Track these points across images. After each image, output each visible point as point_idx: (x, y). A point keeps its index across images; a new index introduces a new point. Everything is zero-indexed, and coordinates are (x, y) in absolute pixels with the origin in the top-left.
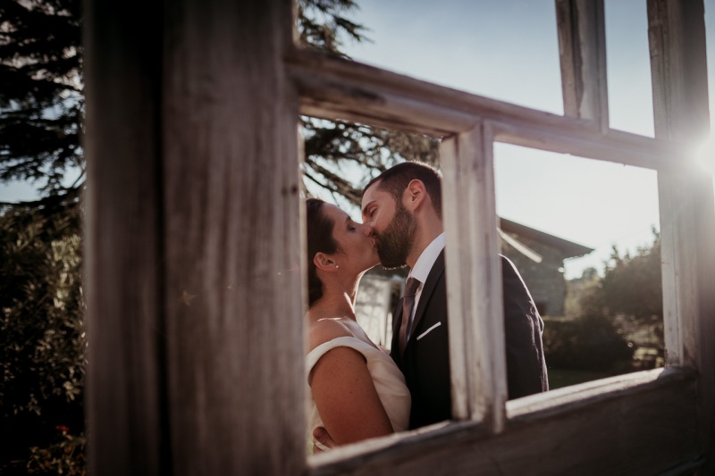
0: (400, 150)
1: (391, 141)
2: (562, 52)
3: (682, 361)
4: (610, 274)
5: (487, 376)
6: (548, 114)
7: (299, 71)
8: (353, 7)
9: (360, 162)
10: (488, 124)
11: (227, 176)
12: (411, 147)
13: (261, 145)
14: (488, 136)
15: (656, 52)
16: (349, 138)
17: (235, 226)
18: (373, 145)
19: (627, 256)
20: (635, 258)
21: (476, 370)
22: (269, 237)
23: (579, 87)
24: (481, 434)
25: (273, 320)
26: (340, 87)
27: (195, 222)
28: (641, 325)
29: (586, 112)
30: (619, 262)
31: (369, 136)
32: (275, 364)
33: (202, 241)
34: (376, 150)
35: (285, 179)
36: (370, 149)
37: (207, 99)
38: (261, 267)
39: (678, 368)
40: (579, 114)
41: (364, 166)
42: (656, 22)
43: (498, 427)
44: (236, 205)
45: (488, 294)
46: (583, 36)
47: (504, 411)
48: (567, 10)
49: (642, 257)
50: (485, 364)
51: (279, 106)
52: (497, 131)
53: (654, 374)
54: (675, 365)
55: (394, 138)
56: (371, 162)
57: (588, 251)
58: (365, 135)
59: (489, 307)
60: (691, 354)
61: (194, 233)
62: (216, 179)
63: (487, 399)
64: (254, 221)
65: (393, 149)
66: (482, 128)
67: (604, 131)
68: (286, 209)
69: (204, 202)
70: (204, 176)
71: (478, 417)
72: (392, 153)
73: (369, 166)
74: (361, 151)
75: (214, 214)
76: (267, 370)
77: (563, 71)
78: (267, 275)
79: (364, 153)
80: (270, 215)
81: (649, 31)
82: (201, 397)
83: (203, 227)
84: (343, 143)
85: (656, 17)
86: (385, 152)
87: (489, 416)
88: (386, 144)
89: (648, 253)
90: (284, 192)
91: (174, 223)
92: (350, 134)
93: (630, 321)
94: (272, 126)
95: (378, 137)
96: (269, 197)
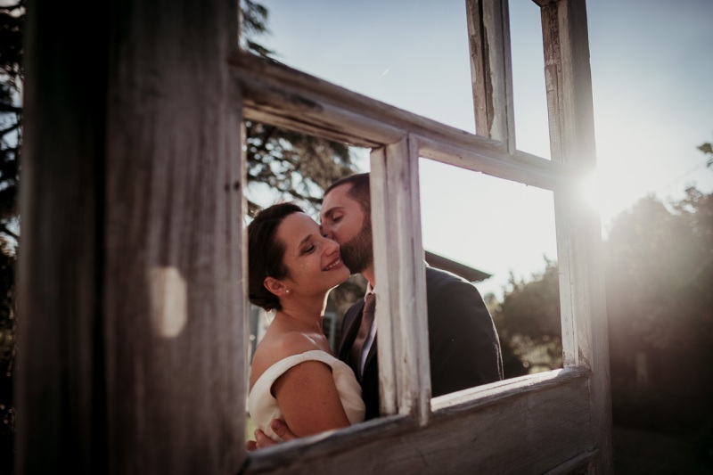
0: (312, 175)
1: (303, 166)
2: (475, 80)
3: (577, 362)
4: (508, 298)
5: (414, 371)
6: (465, 133)
7: (242, 74)
8: (265, 33)
9: (271, 186)
10: (413, 137)
11: (171, 169)
12: (322, 172)
13: (204, 141)
14: (413, 149)
15: (551, 88)
16: (260, 161)
17: (177, 219)
18: (285, 170)
19: (522, 282)
20: (530, 284)
21: (403, 366)
22: (211, 231)
23: (490, 111)
24: (407, 428)
25: (214, 312)
26: (282, 93)
27: (137, 212)
28: (536, 345)
29: (496, 134)
30: (516, 288)
31: (281, 160)
32: (215, 357)
33: (144, 231)
34: (288, 174)
35: (228, 176)
36: (282, 173)
37: (153, 93)
38: (202, 260)
39: (574, 368)
40: (490, 135)
41: (275, 190)
42: (551, 62)
43: (424, 421)
44: (180, 198)
45: (414, 294)
46: (493, 67)
47: (429, 405)
48: (479, 43)
49: (535, 283)
50: (411, 361)
51: (223, 106)
52: (421, 145)
53: (555, 373)
54: (571, 365)
55: (305, 162)
56: (282, 186)
57: (487, 276)
58: (276, 159)
59: (415, 306)
60: (585, 355)
61: (136, 224)
62: (160, 171)
63: (413, 393)
64: (196, 214)
65: (305, 173)
66: (408, 141)
67: (511, 153)
68: (228, 204)
69: (148, 193)
70: (148, 167)
71: (405, 411)
72: (304, 177)
73: (280, 190)
74: (272, 175)
75: (157, 205)
76: (207, 362)
77: (475, 97)
78: (208, 268)
79: (275, 176)
80: (213, 209)
81: (546, 68)
82: (140, 389)
83: (146, 217)
84: (254, 166)
85: (551, 57)
86: (297, 177)
87: (415, 410)
88: (298, 168)
89: (540, 279)
90: (227, 188)
91: (115, 212)
92: (262, 157)
93: (526, 342)
94: (216, 124)
95: (290, 161)
96: (212, 191)
